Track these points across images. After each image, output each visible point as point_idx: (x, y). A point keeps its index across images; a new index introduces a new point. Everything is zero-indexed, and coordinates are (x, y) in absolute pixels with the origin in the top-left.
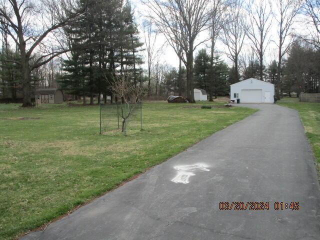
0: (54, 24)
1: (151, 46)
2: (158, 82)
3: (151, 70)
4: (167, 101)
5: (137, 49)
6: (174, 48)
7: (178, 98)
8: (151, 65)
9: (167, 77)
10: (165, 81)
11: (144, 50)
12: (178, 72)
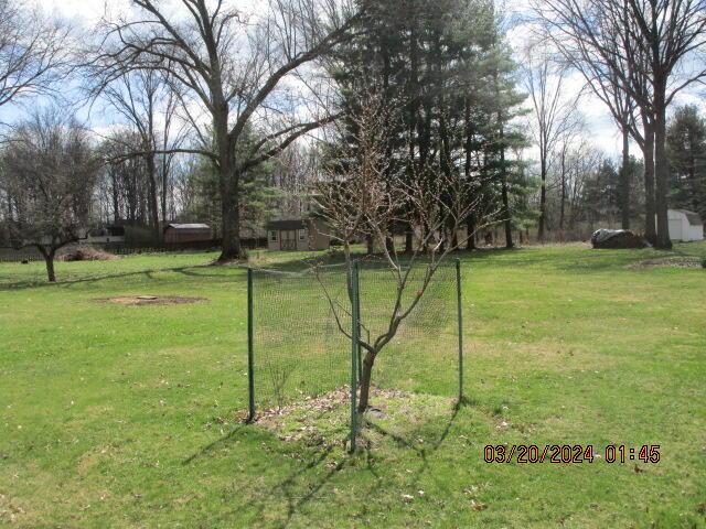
0: (293, 56)
1: (548, 107)
2: (564, 196)
3: (548, 164)
4: (588, 245)
5: (511, 110)
6: (609, 103)
7: (620, 234)
8: (549, 155)
9: (589, 183)
10: (584, 193)
11: (529, 111)
12: (617, 170)
